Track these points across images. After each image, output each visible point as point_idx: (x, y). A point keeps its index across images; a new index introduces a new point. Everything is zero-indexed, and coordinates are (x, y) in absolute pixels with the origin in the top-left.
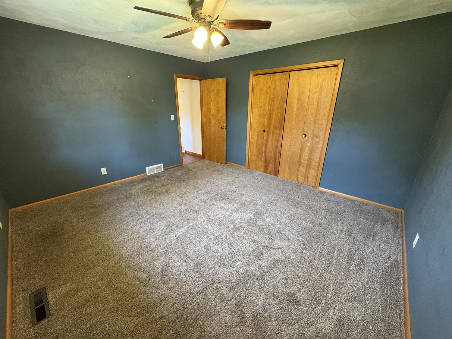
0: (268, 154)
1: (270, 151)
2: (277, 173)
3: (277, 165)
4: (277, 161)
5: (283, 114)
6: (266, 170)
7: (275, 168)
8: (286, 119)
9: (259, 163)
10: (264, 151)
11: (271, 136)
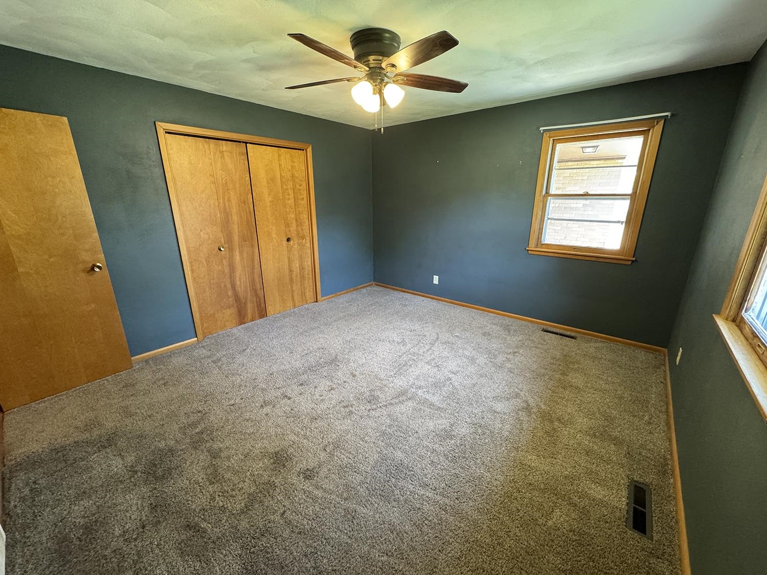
0: (239, 289)
1: (242, 281)
2: (264, 312)
3: (260, 300)
4: (260, 293)
5: (250, 213)
6: (244, 319)
7: (259, 305)
8: (258, 220)
9: (224, 313)
10: (229, 286)
11: (237, 253)
